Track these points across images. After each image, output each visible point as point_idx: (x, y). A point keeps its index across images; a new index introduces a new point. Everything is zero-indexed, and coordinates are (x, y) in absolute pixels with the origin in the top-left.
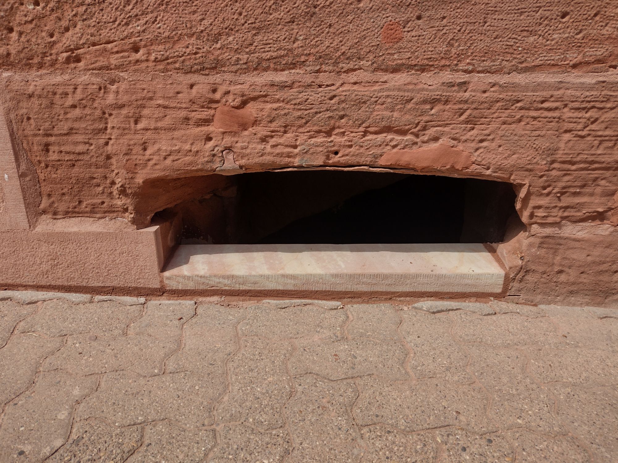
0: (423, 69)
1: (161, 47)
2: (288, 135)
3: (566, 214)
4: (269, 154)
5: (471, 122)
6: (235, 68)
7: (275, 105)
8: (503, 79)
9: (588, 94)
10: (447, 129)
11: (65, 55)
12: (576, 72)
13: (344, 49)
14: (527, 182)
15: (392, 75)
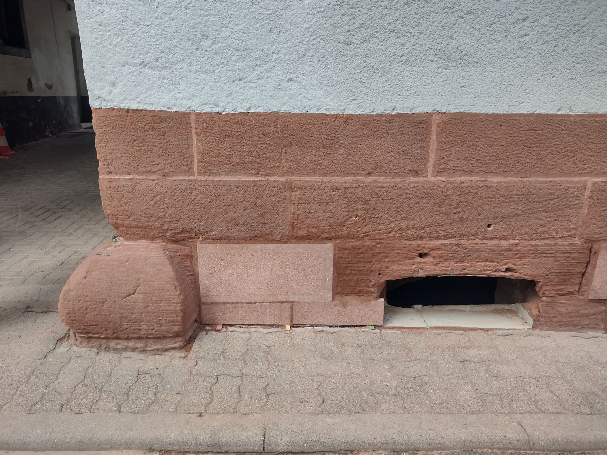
0: (502, 239)
1: (401, 232)
2: (445, 263)
3: (557, 293)
4: (438, 270)
5: (520, 258)
6: (428, 239)
7: (442, 252)
8: (533, 243)
9: (565, 247)
10: (510, 261)
11: (363, 235)
12: (560, 240)
13: (471, 232)
14: (542, 280)
15: (490, 241)
